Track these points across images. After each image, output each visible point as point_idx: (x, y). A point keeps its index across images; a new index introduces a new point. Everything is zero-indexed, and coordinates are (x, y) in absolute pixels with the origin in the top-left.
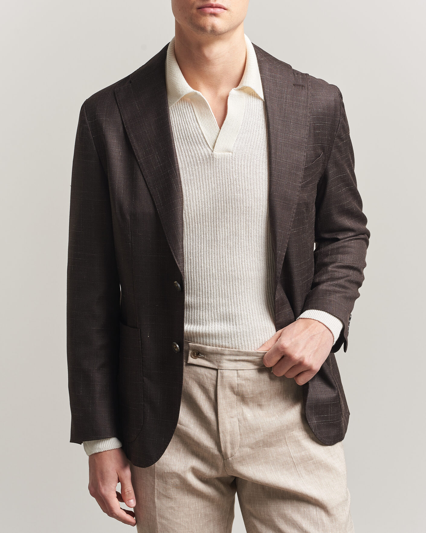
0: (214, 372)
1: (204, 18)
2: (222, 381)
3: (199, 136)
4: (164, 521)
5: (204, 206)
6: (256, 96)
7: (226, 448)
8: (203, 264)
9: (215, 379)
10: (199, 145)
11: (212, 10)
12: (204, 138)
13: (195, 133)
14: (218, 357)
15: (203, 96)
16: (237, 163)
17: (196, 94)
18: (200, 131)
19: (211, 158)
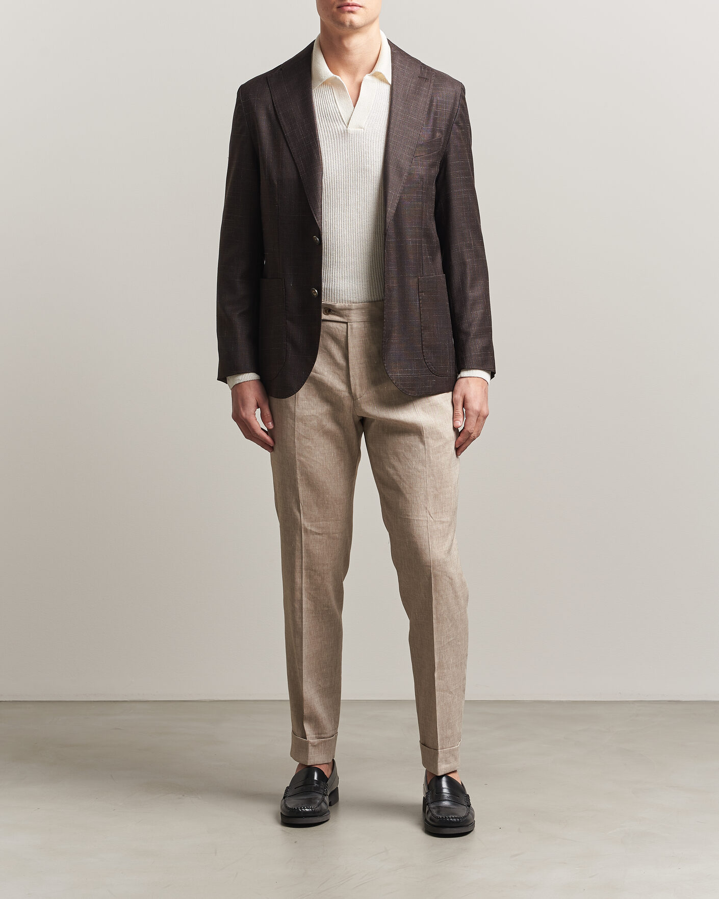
0: (345, 325)
1: (343, 15)
2: (352, 332)
3: (336, 114)
4: (302, 459)
5: (338, 174)
6: (386, 82)
7: (355, 390)
8: (336, 226)
9: (346, 331)
10: (336, 122)
11: (349, 8)
12: (341, 116)
13: (333, 112)
14: (347, 312)
15: (341, 80)
16: (367, 138)
17: (336, 78)
18: (337, 110)
19: (346, 133)
